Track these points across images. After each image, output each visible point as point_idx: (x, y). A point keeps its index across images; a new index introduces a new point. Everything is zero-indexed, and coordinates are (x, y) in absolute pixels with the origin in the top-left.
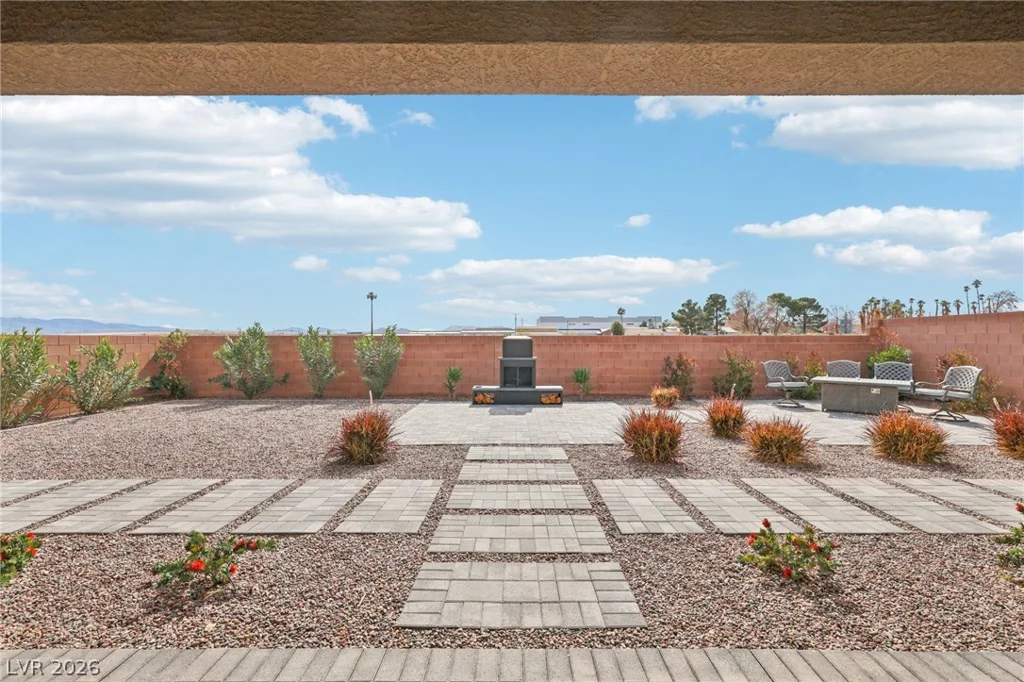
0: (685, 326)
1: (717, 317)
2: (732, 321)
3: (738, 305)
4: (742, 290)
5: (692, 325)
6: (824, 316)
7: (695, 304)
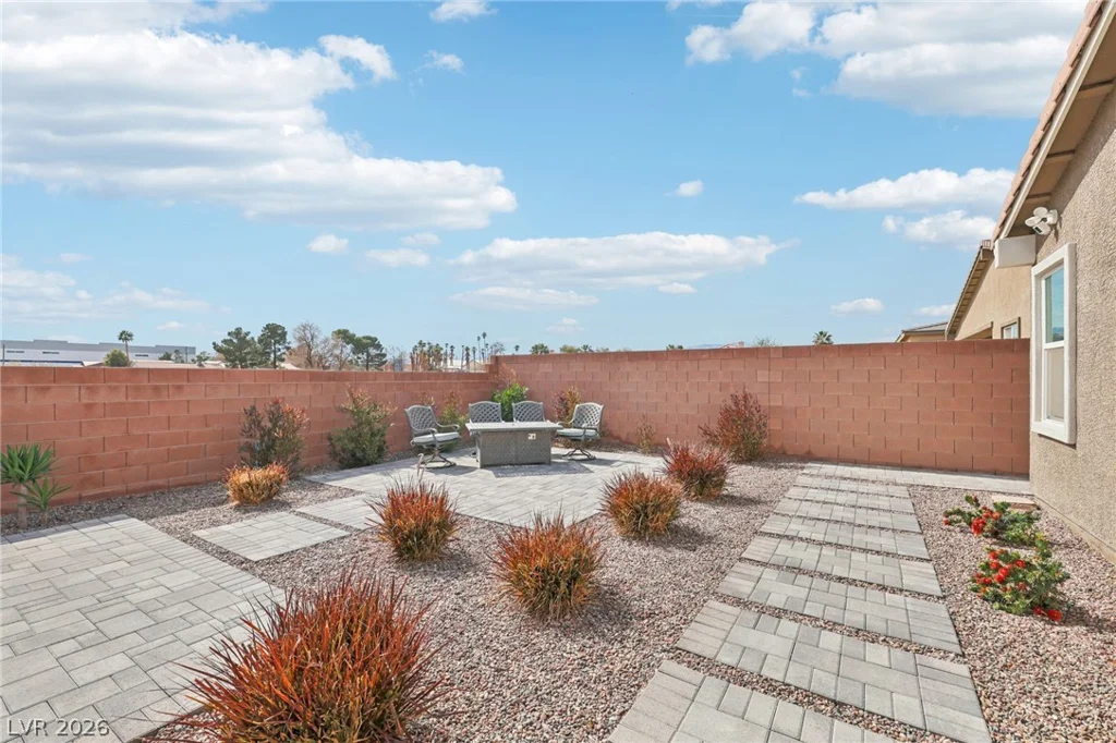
0: (232, 361)
1: (275, 352)
2: (293, 357)
3: (300, 339)
4: (304, 322)
5: (243, 360)
6: (384, 355)
7: (247, 334)
